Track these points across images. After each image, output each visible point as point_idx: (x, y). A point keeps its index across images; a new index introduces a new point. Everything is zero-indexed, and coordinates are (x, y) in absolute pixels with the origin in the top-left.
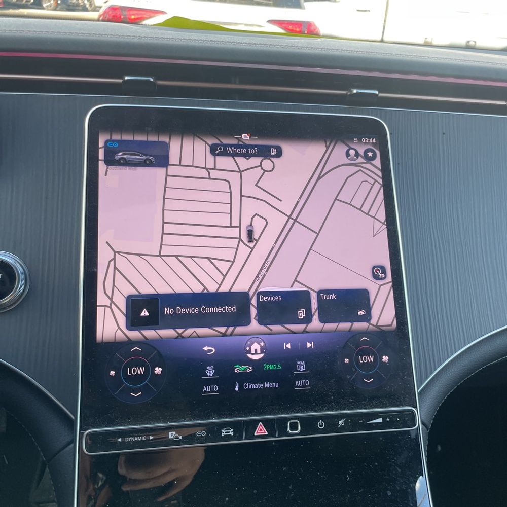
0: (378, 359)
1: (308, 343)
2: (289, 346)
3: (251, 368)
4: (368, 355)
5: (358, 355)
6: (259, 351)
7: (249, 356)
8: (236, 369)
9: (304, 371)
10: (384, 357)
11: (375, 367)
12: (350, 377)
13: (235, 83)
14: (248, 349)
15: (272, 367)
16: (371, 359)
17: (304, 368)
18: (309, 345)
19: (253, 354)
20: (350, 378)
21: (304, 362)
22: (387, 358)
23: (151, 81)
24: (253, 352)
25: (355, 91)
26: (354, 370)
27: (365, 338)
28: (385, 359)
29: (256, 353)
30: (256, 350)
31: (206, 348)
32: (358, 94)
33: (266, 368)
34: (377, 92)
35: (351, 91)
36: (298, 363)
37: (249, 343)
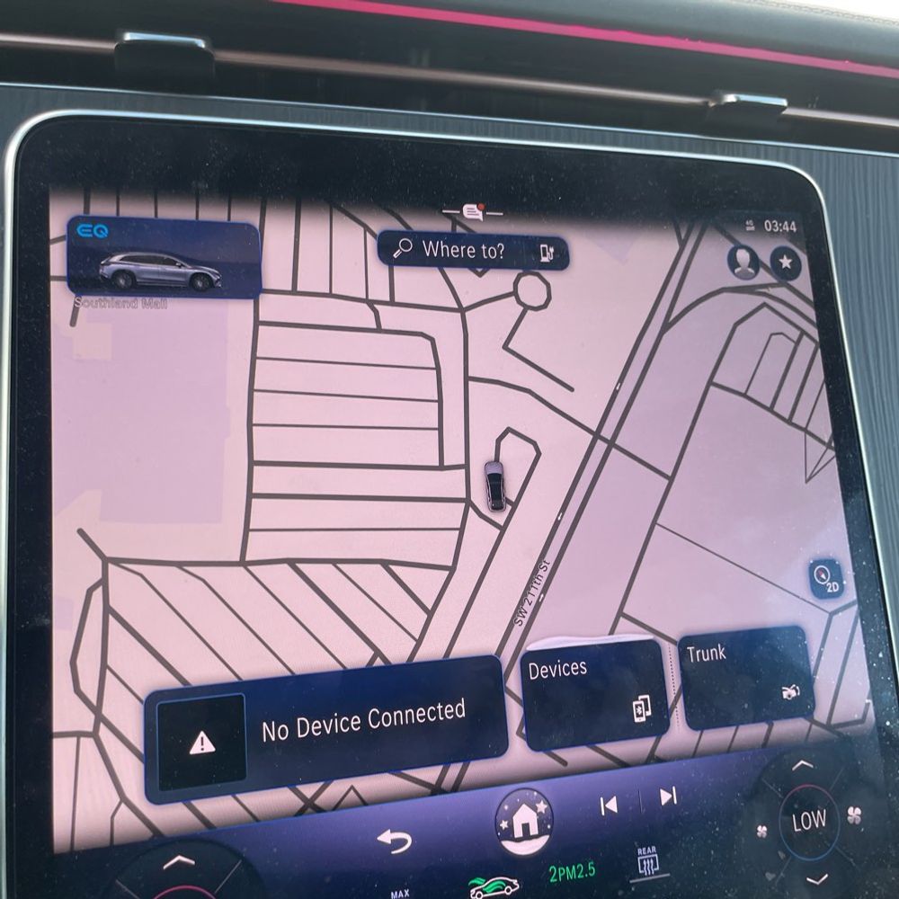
0: (836, 817)
1: (662, 791)
2: (613, 805)
3: (515, 882)
4: (812, 808)
5: (788, 812)
6: (534, 830)
7: (509, 846)
8: (473, 891)
9: (656, 873)
10: (851, 811)
11: (832, 842)
12: (774, 876)
13: (418, 65)
14: (504, 825)
15: (570, 873)
16: (819, 819)
17: (655, 866)
18: (665, 797)
19: (519, 840)
20: (774, 880)
21: (654, 848)
22: (858, 811)
23: (201, 48)
24: (518, 833)
25: (731, 98)
26: (782, 855)
27: (802, 762)
28: (854, 813)
29: (527, 836)
30: (526, 827)
31: (387, 837)
32: (739, 105)
33: (557, 876)
34: (784, 102)
35: (718, 98)
36: (640, 851)
37: (506, 807)
